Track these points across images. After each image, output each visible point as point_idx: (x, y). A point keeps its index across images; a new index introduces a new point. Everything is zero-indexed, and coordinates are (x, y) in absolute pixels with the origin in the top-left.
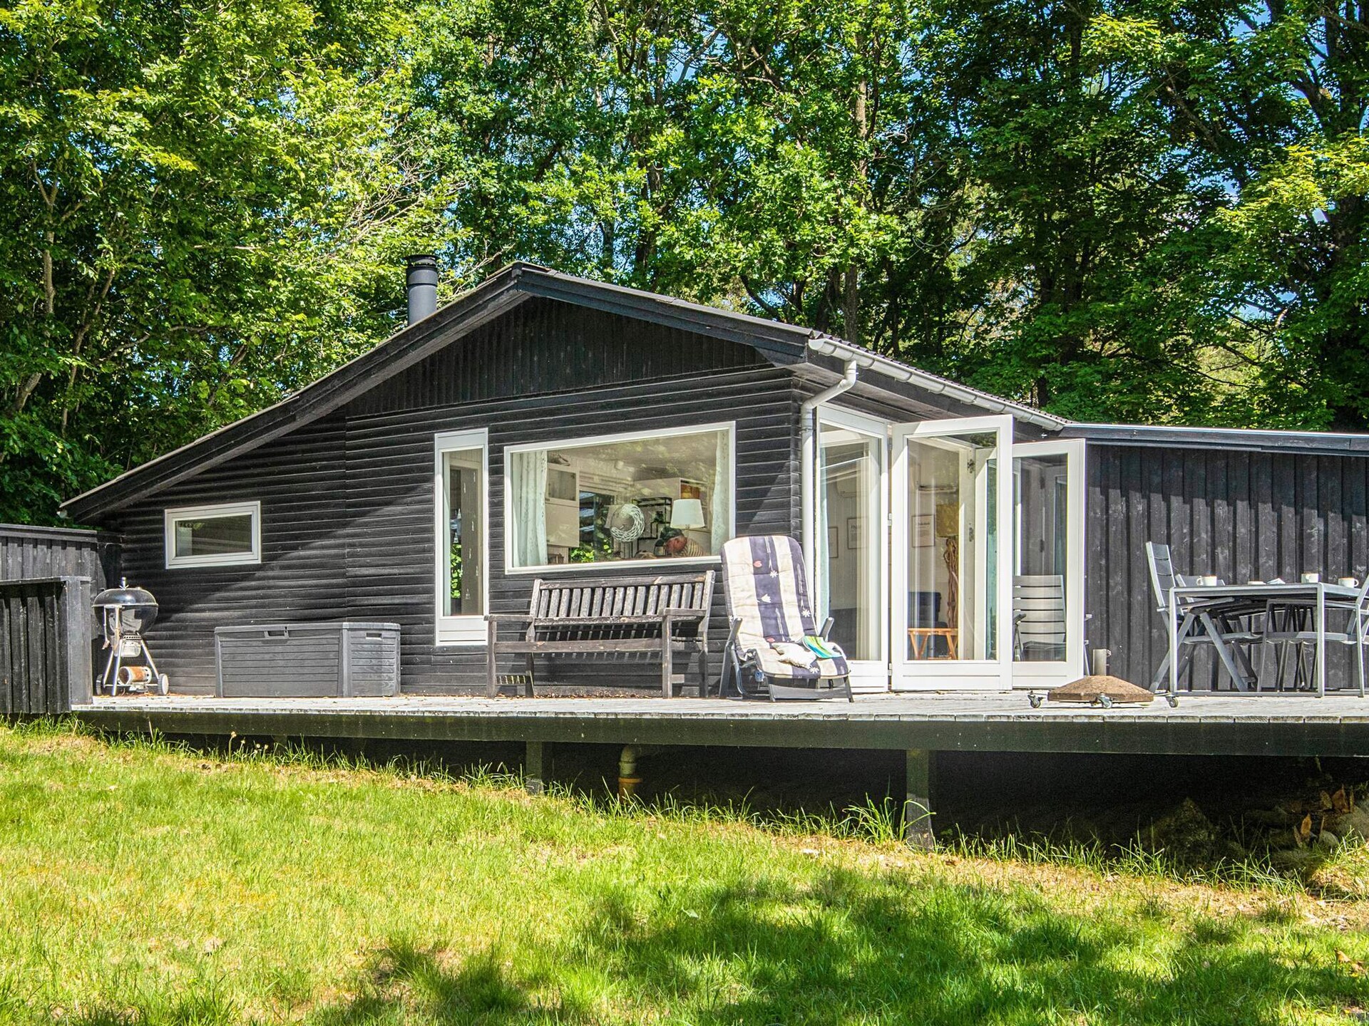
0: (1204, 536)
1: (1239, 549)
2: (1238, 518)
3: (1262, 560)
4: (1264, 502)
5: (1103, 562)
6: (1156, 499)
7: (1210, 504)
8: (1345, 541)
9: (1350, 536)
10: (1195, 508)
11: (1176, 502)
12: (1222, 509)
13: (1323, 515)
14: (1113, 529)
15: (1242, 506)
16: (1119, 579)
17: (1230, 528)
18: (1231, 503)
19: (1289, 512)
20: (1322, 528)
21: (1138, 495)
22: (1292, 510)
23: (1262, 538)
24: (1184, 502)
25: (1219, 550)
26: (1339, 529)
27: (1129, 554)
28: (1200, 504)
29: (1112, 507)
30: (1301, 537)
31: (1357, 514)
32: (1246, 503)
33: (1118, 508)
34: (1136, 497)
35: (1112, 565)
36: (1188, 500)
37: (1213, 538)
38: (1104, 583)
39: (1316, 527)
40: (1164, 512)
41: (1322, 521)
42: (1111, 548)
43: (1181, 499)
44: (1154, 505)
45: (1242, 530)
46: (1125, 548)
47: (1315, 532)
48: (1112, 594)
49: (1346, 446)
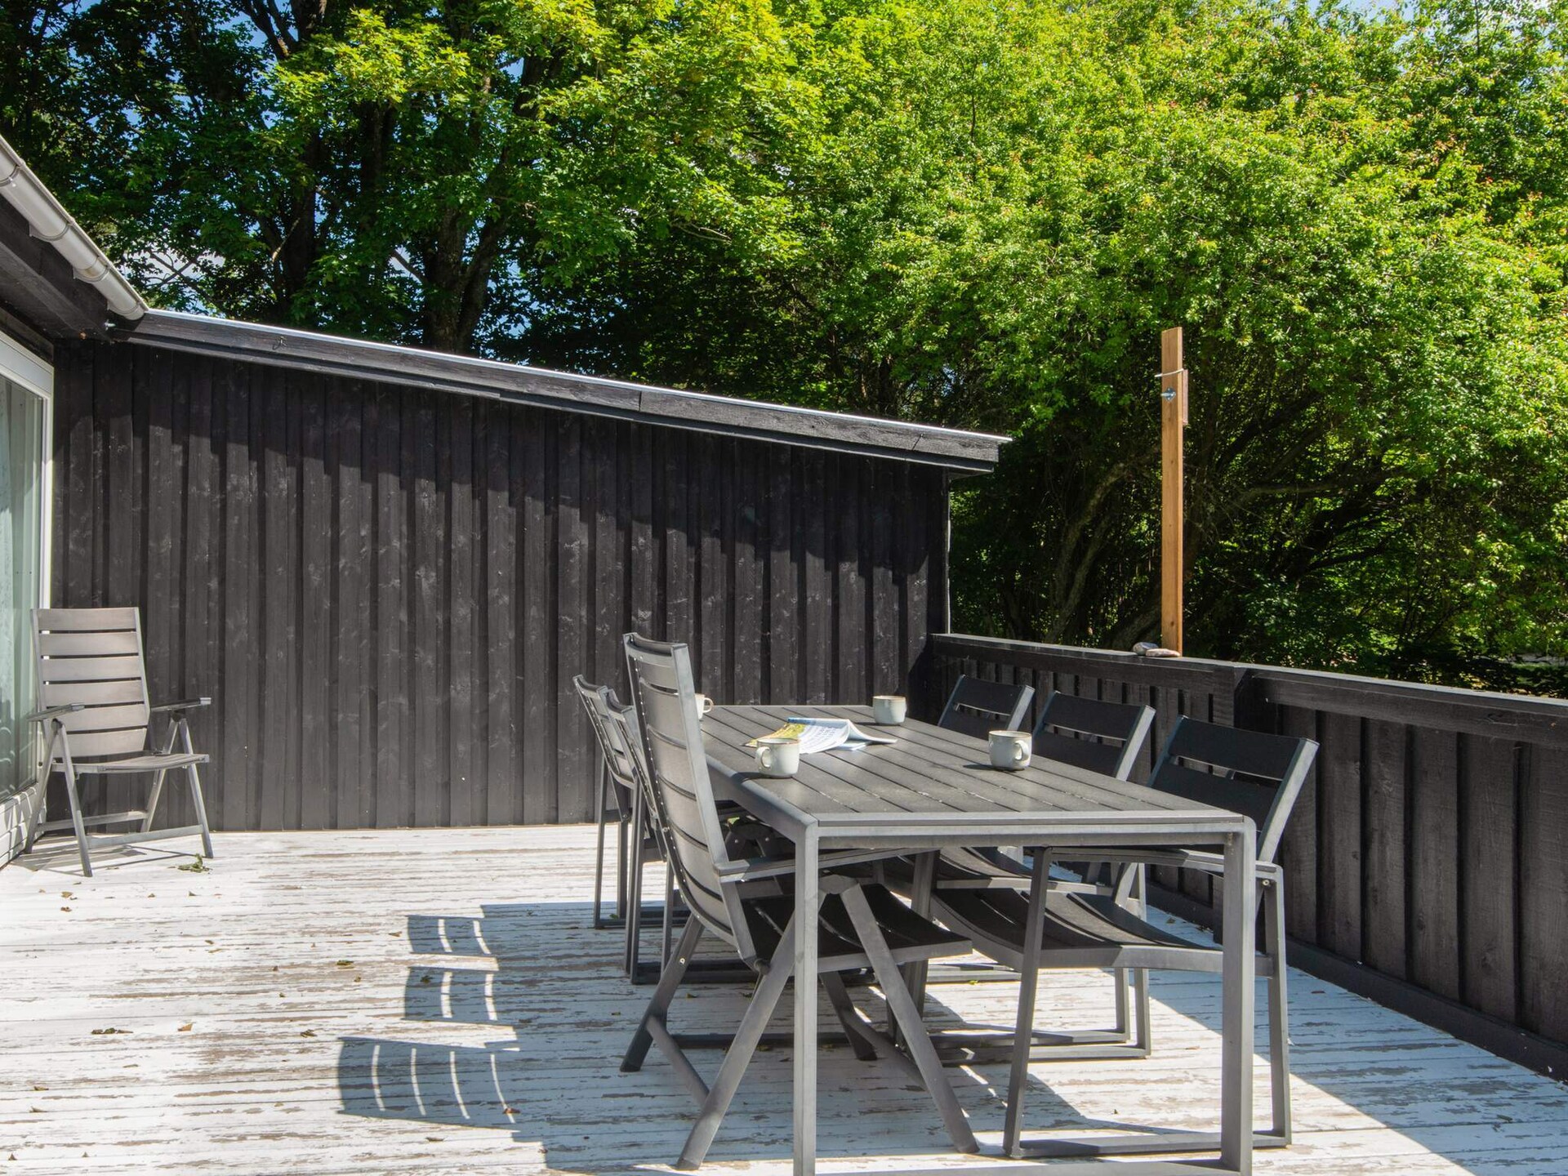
0: (396, 543)
1: (456, 571)
2: (455, 516)
3: (493, 592)
4: (496, 489)
5: (214, 584)
6: (314, 468)
7: (408, 486)
8: (620, 566)
9: (628, 559)
10: (383, 493)
11: (349, 476)
12: (427, 497)
13: (588, 518)
14: (233, 521)
15: (461, 493)
16: (244, 620)
17: (441, 533)
18: (444, 488)
19: (536, 510)
20: (585, 542)
21: (281, 459)
22: (540, 505)
23: (492, 553)
24: (363, 478)
25: (421, 572)
26: (612, 546)
27: (263, 570)
28: (390, 484)
29: (233, 480)
30: (555, 556)
31: (640, 520)
32: (467, 488)
33: (243, 481)
34: (276, 462)
35: (230, 590)
36: (370, 475)
37: (411, 548)
38: (215, 624)
39: (578, 541)
40: (327, 498)
41: (585, 526)
42: (231, 559)
43: (356, 471)
44: (310, 482)
45: (461, 539)
46: (254, 557)
47: (575, 546)
48: (233, 644)
49: (633, 405)
